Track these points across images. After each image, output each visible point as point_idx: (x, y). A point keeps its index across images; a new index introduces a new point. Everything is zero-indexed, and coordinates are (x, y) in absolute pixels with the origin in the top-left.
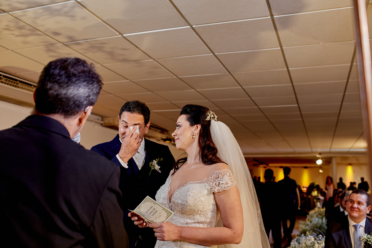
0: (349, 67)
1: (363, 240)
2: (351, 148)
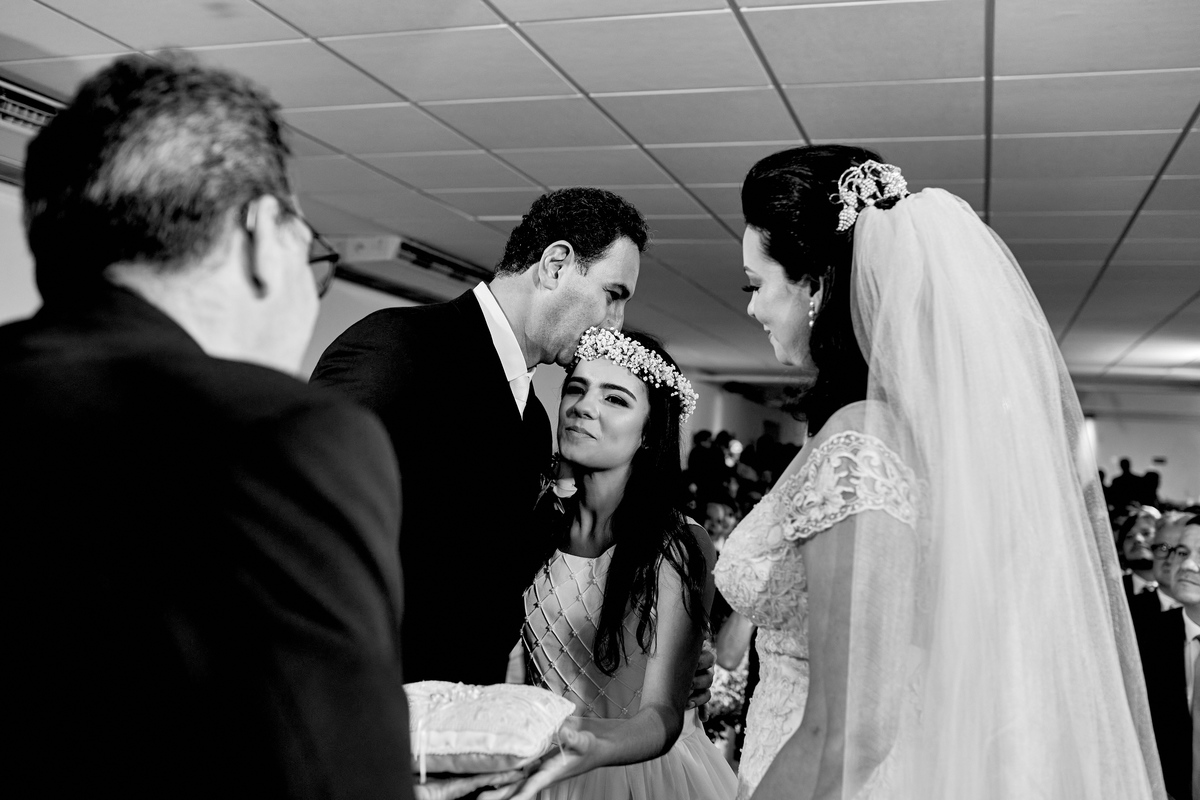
2: (1113, 364)
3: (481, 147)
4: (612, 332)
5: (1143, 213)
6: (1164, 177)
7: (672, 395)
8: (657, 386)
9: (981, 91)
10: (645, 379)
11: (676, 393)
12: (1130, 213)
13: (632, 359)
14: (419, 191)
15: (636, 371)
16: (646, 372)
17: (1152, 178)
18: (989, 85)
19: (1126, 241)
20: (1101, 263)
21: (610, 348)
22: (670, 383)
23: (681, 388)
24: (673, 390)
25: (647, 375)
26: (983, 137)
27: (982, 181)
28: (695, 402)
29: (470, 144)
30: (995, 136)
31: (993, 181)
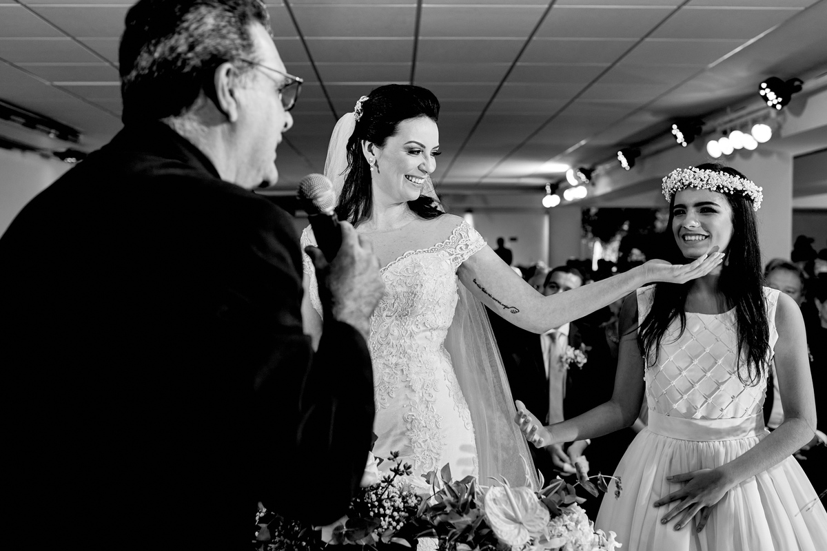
0: (543, 11)
1: (567, 359)
2: (485, 177)
3: (68, 35)
4: (691, 169)
5: (505, 84)
6: (518, 64)
7: (744, 194)
8: (732, 193)
9: (414, 13)
10: (722, 191)
11: (746, 193)
12: (497, 84)
13: (709, 182)
14: (12, 64)
15: (715, 189)
16: (721, 187)
17: (510, 64)
18: (419, 9)
19: (495, 100)
20: (479, 113)
21: (692, 180)
22: (740, 188)
23: (749, 189)
24: (743, 191)
25: (723, 188)
26: (412, 38)
27: (410, 64)
28: (761, 193)
29: (61, 33)
30: (420, 38)
31: (417, 64)
